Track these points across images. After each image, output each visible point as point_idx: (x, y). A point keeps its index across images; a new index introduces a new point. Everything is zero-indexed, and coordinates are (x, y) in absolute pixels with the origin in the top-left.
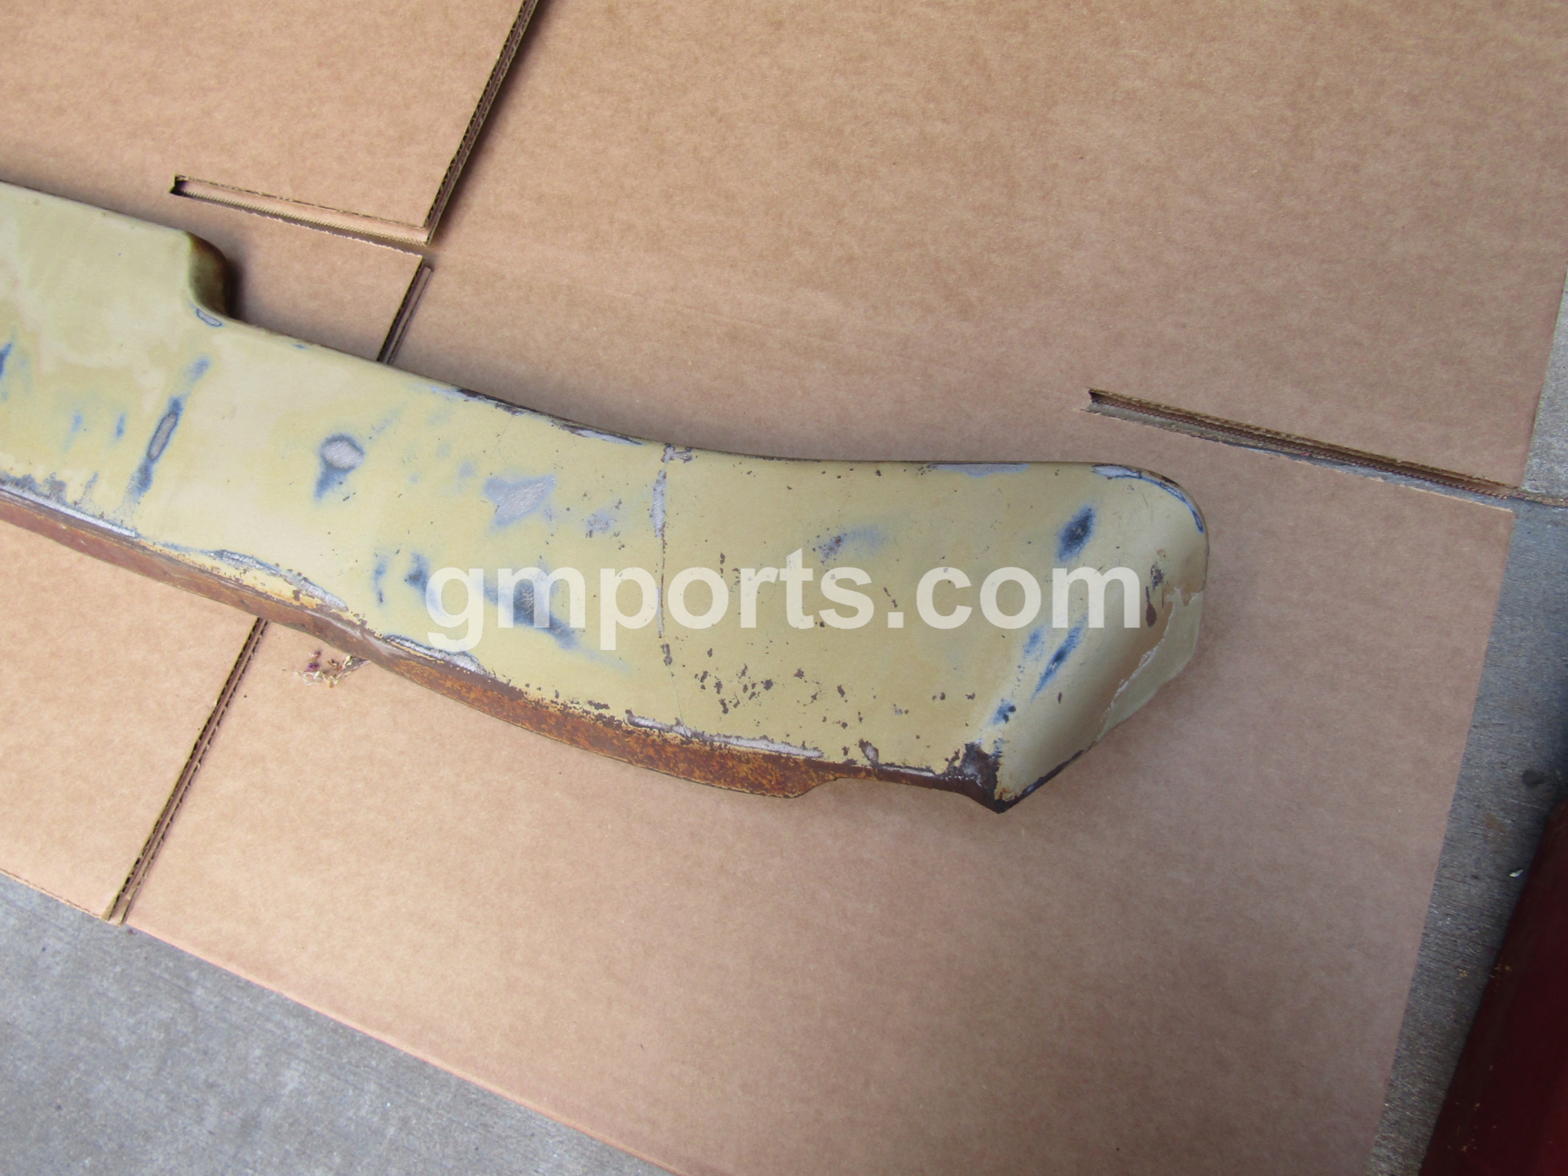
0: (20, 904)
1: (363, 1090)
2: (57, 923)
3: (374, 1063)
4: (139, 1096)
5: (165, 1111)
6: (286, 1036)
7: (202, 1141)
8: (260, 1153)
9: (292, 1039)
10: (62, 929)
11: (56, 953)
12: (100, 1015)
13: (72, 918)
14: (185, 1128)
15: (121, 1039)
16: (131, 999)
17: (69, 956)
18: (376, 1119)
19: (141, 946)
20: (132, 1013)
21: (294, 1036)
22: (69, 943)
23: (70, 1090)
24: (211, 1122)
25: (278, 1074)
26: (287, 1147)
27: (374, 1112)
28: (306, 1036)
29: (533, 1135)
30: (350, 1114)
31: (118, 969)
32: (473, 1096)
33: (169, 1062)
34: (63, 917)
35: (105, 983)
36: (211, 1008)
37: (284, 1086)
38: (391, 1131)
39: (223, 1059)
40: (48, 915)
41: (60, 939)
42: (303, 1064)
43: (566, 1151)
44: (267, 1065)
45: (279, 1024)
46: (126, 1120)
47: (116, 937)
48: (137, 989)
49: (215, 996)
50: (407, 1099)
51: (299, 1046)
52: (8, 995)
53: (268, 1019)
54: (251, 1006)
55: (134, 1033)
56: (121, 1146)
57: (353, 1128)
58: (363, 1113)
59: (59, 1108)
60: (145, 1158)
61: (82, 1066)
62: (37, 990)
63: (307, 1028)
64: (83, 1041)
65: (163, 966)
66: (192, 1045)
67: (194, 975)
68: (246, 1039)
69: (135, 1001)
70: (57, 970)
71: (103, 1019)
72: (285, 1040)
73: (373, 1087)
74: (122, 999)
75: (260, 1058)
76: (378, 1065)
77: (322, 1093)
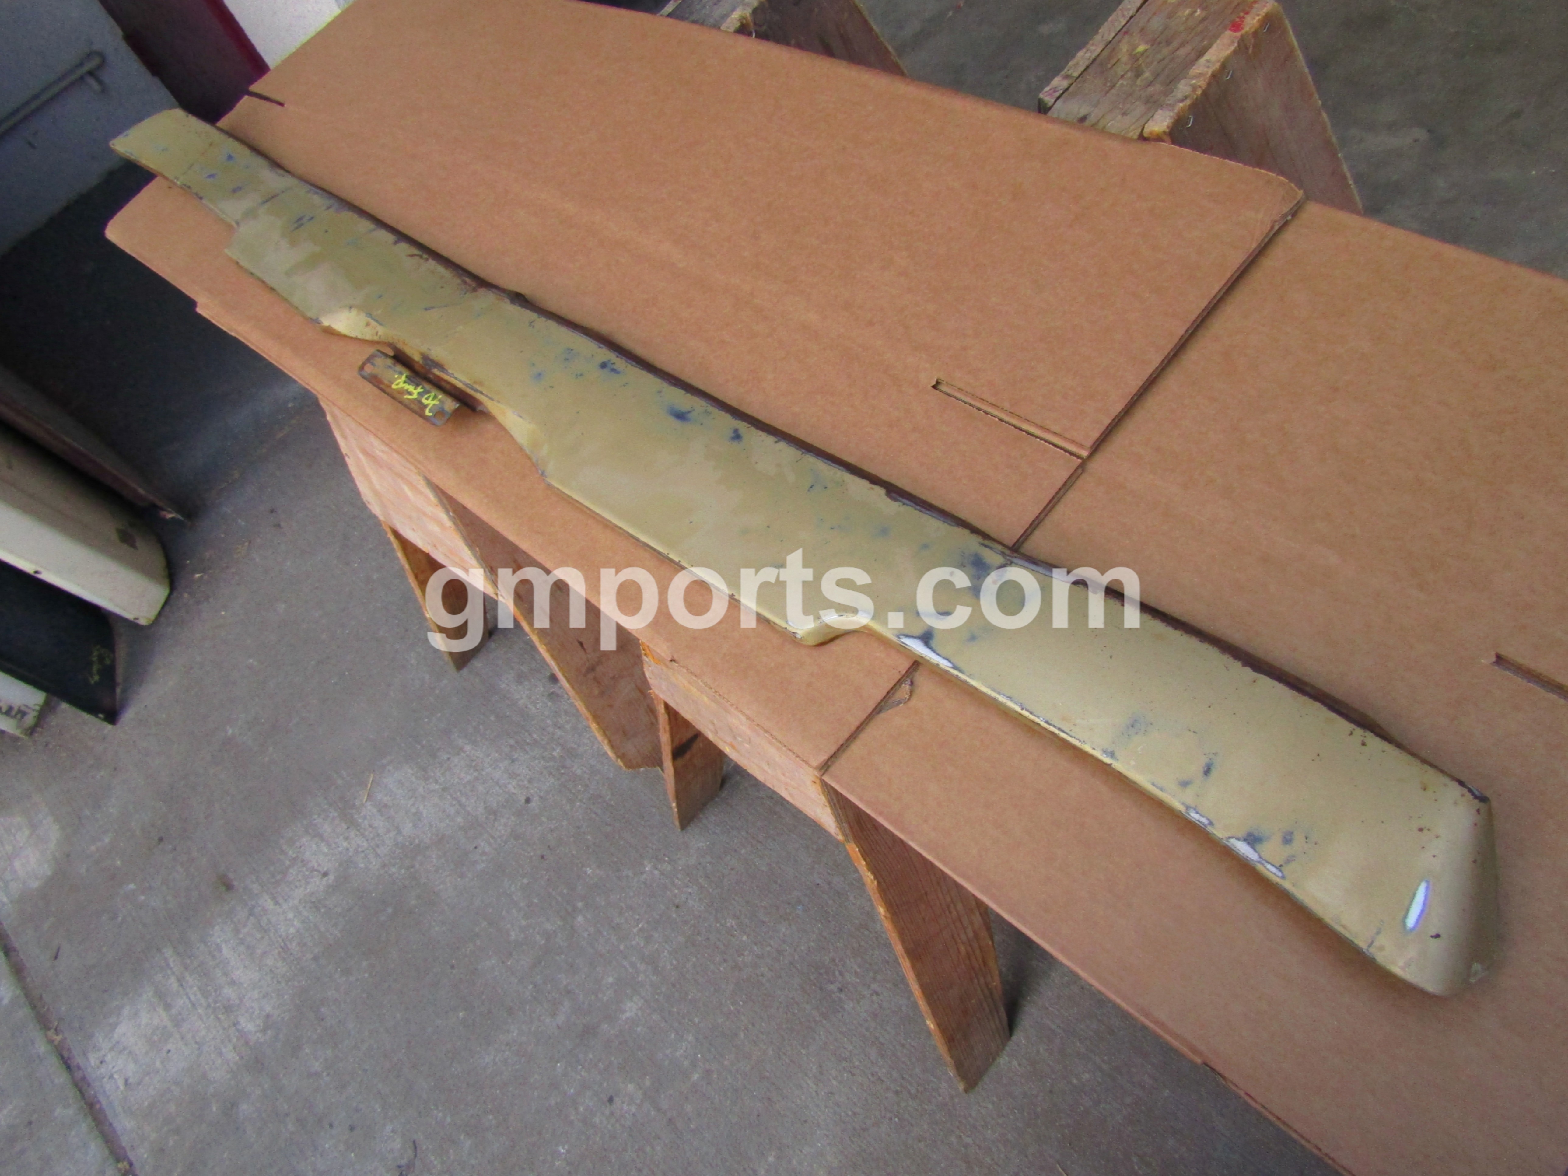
0: (469, 809)
1: (682, 1036)
3: (696, 1020)
8: (591, 1056)
9: (640, 979)
10: (493, 838)
11: (484, 853)
14: (540, 1016)
15: (513, 933)
18: (686, 1063)
21: (641, 978)
24: (561, 1019)
29: (805, 1121)
30: (668, 1052)
32: (768, 1074)
33: (543, 964)
35: (513, 889)
36: (586, 934)
37: (623, 1011)
38: (696, 1076)
41: (490, 844)
43: (829, 1144)
48: (536, 901)
50: (715, 1057)
52: (440, 871)
56: (490, 1012)
57: (667, 1063)
58: (678, 1054)
59: (453, 967)
61: (478, 942)
62: (462, 876)
64: (484, 924)
66: (563, 957)
67: (580, 905)
70: (480, 867)
71: (504, 913)
73: (691, 1038)
74: (522, 904)
76: (699, 1022)
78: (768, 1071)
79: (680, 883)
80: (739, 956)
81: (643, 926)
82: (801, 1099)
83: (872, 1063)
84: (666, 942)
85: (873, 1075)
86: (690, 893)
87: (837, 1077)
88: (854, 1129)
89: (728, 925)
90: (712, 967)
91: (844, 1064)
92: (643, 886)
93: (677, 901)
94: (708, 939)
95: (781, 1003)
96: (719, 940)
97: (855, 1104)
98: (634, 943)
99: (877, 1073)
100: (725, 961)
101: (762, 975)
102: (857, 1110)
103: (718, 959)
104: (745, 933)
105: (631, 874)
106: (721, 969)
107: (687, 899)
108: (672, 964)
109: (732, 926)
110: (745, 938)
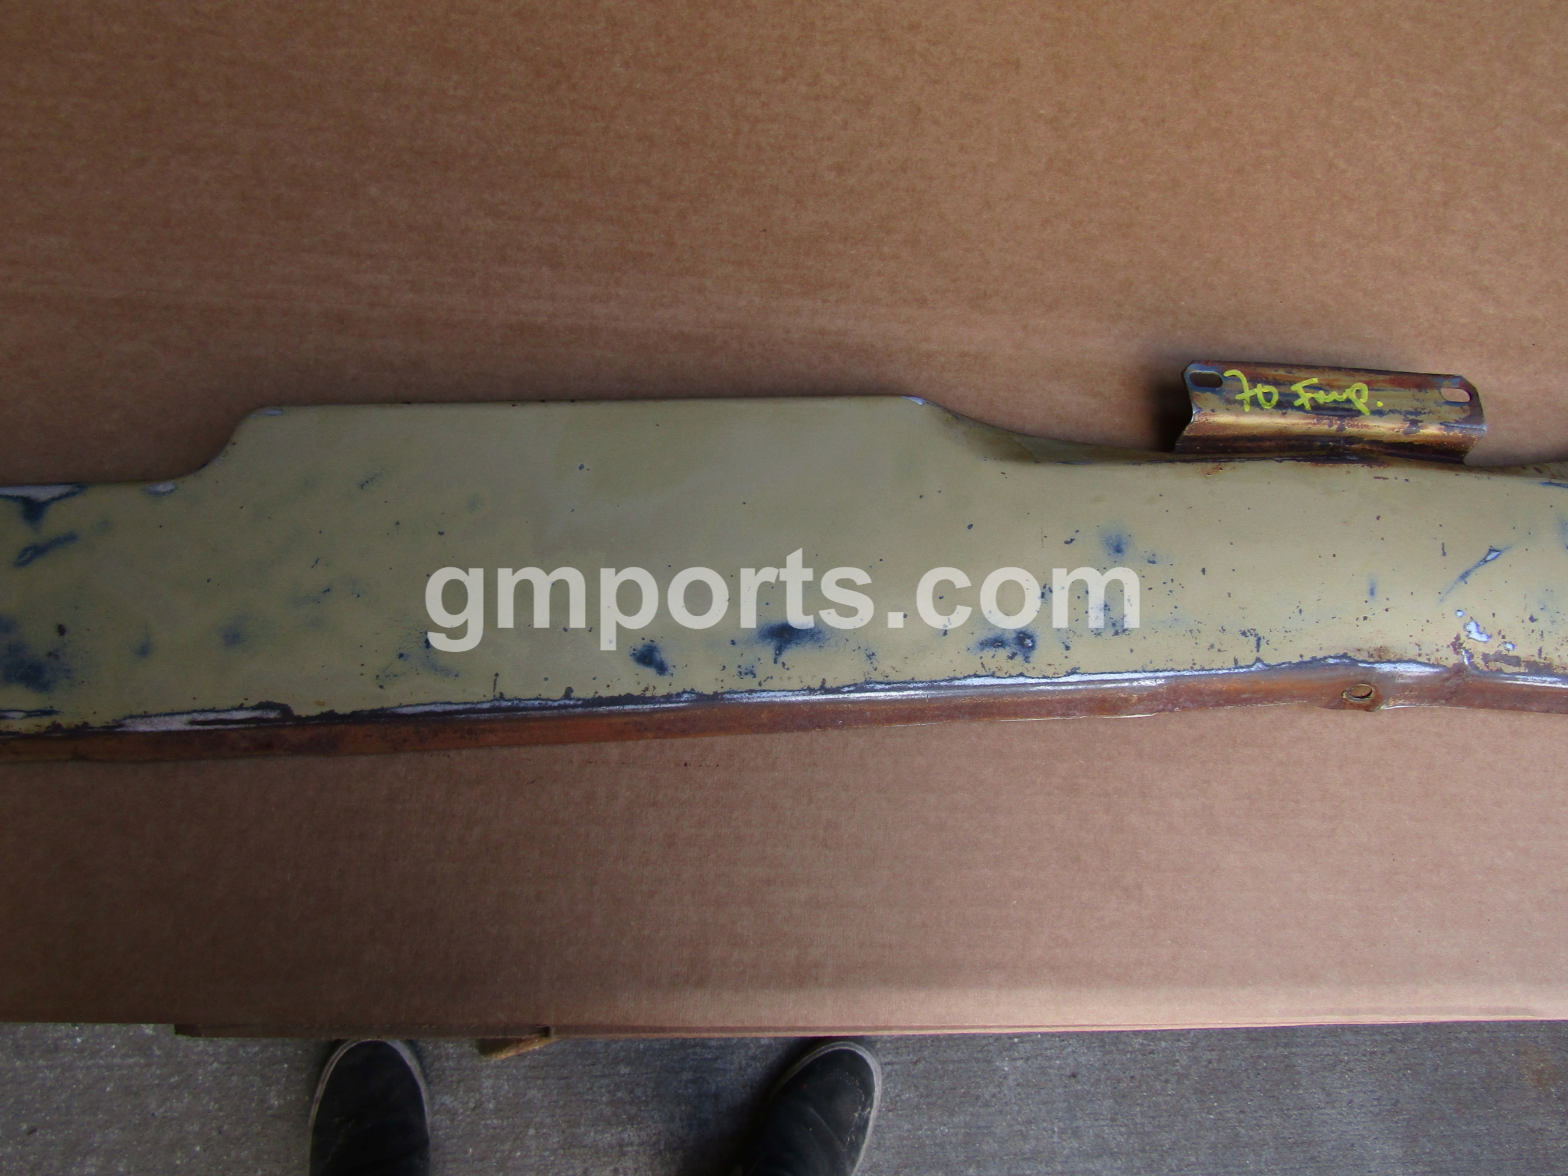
78: (1290, 1138)
79: (1053, 1051)
80: (1175, 1066)
81: (1059, 1127)
82: (1333, 1132)
83: (1355, 1046)
84: (1097, 1120)
85: (1364, 1055)
86: (1074, 1052)
87: (1342, 1085)
88: (1389, 1111)
89: (1137, 1046)
90: (1161, 1099)
91: (1338, 1069)
92: (1019, 1090)
93: (1068, 1072)
94: (1132, 1077)
95: (1246, 1070)
96: (1143, 1069)
97: (1372, 1091)
98: (1066, 1152)
99: (1365, 1050)
100: (1167, 1081)
101: (1210, 1062)
102: (1378, 1094)
103: (1158, 1085)
104: (1160, 1039)
105: (995, 1090)
106: (1170, 1093)
107: (1075, 1059)
108: (1121, 1134)
109: (1142, 1044)
110: (1163, 1044)
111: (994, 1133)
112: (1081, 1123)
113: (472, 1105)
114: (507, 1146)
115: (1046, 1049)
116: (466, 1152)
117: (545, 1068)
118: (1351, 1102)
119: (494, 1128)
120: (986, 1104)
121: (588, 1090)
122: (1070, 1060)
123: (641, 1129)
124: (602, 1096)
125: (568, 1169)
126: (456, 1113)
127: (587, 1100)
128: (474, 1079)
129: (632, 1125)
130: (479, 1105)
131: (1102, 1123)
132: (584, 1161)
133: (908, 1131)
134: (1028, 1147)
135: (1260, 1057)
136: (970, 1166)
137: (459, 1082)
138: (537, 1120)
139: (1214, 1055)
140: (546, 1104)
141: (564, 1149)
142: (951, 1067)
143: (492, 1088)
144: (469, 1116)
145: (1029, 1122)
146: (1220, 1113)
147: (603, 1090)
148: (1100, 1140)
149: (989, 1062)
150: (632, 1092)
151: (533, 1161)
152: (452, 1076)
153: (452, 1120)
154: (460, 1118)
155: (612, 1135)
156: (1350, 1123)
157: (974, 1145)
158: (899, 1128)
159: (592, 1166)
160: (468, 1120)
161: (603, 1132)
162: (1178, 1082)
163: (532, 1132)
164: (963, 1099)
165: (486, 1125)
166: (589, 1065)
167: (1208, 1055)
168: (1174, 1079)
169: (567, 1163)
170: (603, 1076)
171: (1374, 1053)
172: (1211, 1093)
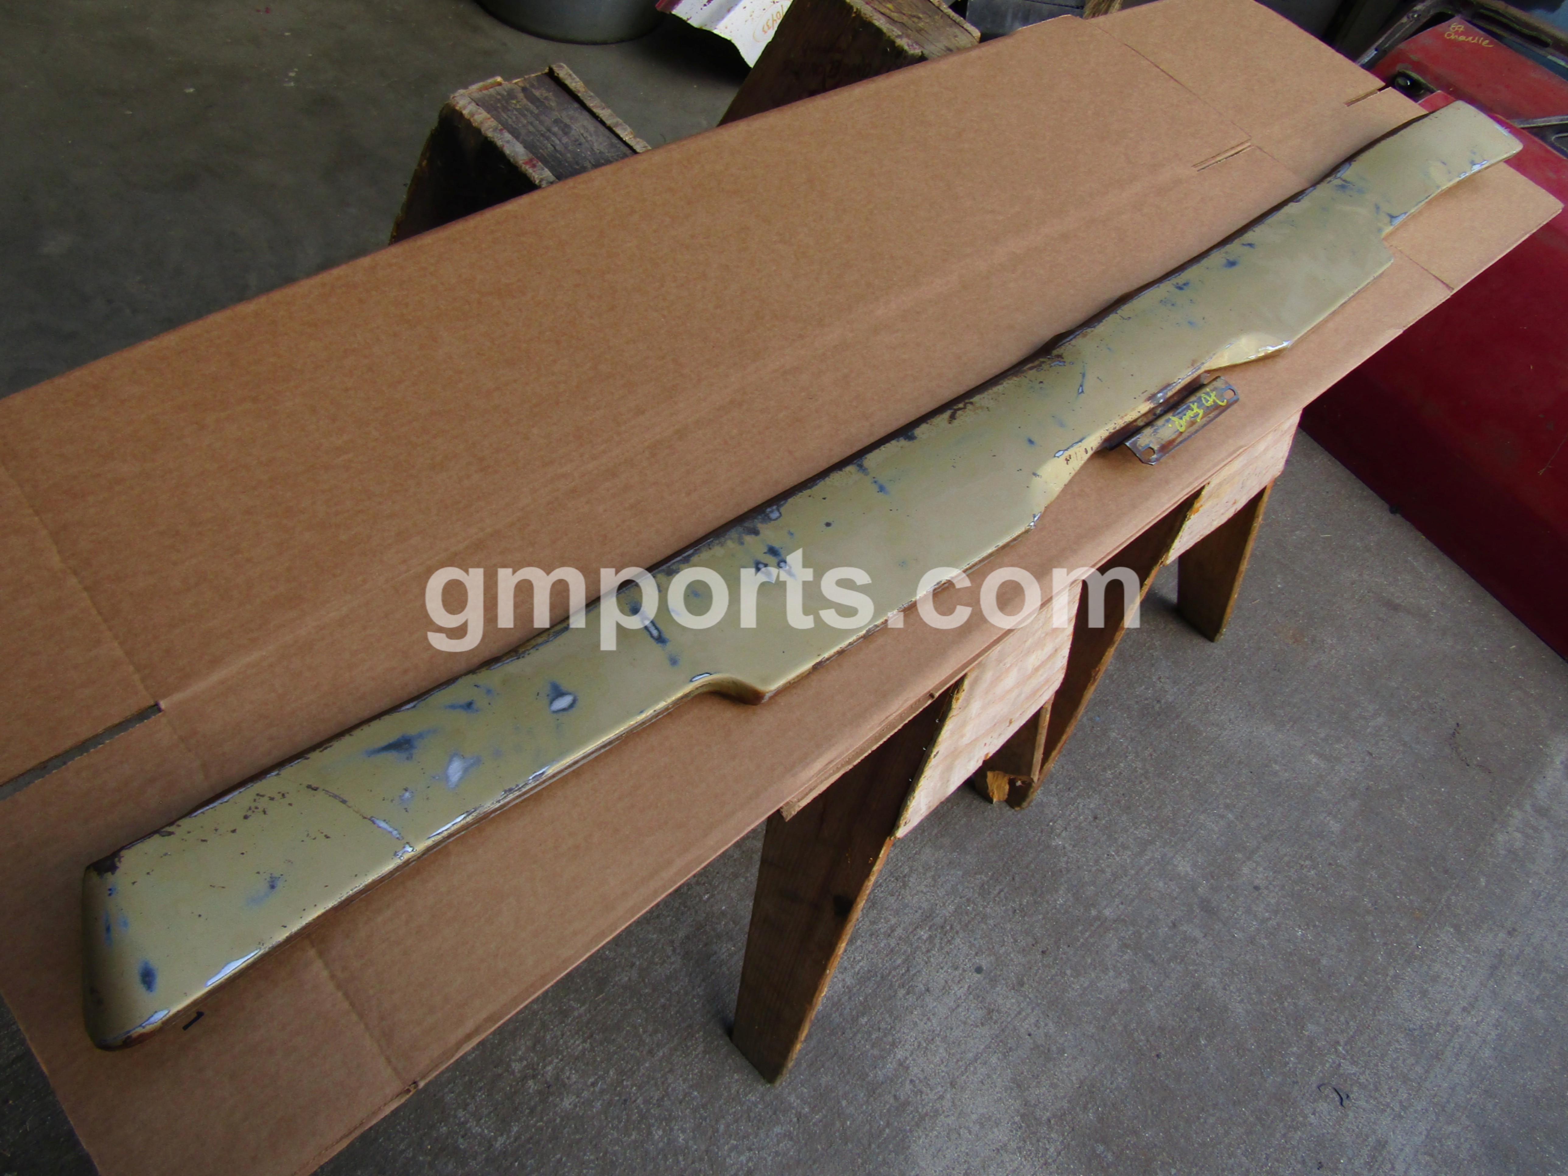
2: (1013, 1016)
4: (1167, 983)
5: (1183, 965)
6: (1156, 861)
7: (1209, 944)
12: (1099, 998)
13: (1013, 1001)
16: (1095, 969)
17: (1043, 1013)
19: (1059, 948)
20: (1105, 970)
22: (1033, 1009)
23: (1148, 1041)
25: (1179, 875)
26: (1225, 885)
27: (1217, 822)
28: (1160, 847)
31: (1069, 972)
34: (1009, 1009)
39: (1159, 910)
40: (1003, 1022)
42: (1177, 856)
44: (1171, 880)
45: (1147, 863)
46: (1181, 1000)
47: (1043, 965)
49: (1114, 902)
51: (1165, 855)
53: (1141, 869)
54: (1129, 877)
55: (1120, 974)
60: (1210, 992)
63: (1155, 844)
65: (1079, 935)
68: (1150, 889)
69: (1097, 965)
72: (1158, 862)
75: (1165, 884)
77: (1198, 851)
111: (1086, 882)
112: (1121, 840)
113: (795, 1120)
114: (838, 1124)
115: (1070, 815)
116: (817, 1150)
117: (818, 1059)
118: (1230, 720)
119: (821, 1121)
120: (1068, 871)
121: (853, 1050)
122: (1087, 811)
123: (904, 1045)
124: (865, 1047)
125: (885, 1106)
126: (790, 1132)
127: (859, 1056)
128: (782, 1103)
129: (897, 1047)
130: (799, 1116)
131: (1131, 830)
132: (890, 1093)
133: (1043, 918)
134: (1108, 874)
135: (1171, 733)
136: (1090, 910)
137: (775, 1113)
138: (840, 1093)
139: (1150, 750)
140: (838, 1079)
141: (872, 1096)
142: (1033, 866)
143: (798, 1098)
144: (799, 1128)
145: (1097, 862)
146: (1179, 777)
147: (863, 1042)
148: (1138, 840)
149: (1049, 847)
150: (879, 1029)
151: (860, 1119)
152: (768, 1113)
153: (791, 1139)
154: (795, 1133)
155: (891, 1063)
156: (1239, 731)
157: (1082, 897)
158: (1037, 921)
159: (896, 1091)
160: (801, 1130)
161: (884, 1067)
162: (1146, 778)
163: (844, 1103)
164: (1054, 878)
165: (815, 1124)
166: (842, 1035)
167: (1147, 753)
168: (1143, 779)
169: (881, 1103)
170: (855, 1034)
171: (1218, 687)
172: (1166, 770)
